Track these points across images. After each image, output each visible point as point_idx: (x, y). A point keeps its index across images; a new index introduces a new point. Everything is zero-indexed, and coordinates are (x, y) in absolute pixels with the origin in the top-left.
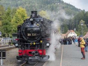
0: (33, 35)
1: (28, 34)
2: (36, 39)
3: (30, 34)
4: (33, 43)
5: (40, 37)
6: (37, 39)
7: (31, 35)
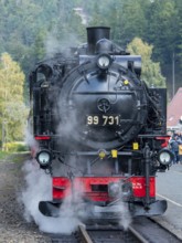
0: (109, 120)
1: (90, 118)
2: (118, 138)
3: (96, 119)
4: (109, 150)
5: (133, 129)
6: (122, 135)
7: (102, 120)
